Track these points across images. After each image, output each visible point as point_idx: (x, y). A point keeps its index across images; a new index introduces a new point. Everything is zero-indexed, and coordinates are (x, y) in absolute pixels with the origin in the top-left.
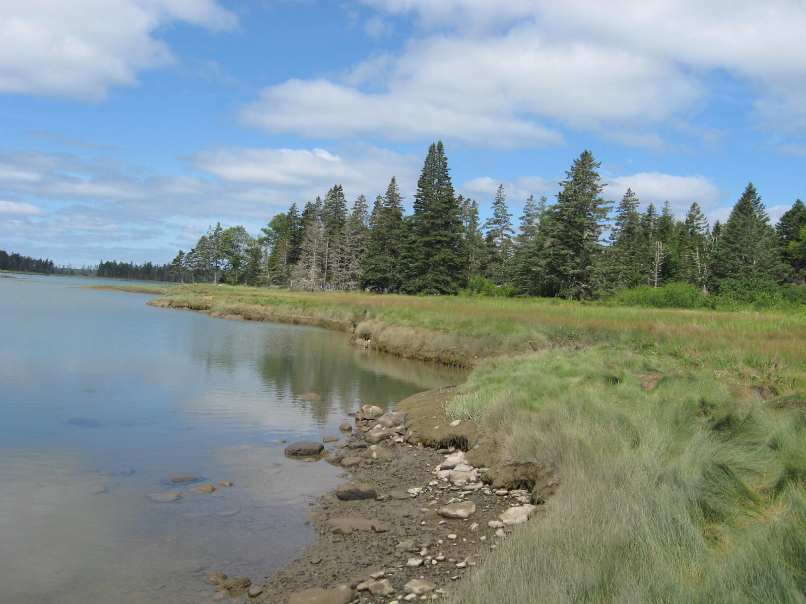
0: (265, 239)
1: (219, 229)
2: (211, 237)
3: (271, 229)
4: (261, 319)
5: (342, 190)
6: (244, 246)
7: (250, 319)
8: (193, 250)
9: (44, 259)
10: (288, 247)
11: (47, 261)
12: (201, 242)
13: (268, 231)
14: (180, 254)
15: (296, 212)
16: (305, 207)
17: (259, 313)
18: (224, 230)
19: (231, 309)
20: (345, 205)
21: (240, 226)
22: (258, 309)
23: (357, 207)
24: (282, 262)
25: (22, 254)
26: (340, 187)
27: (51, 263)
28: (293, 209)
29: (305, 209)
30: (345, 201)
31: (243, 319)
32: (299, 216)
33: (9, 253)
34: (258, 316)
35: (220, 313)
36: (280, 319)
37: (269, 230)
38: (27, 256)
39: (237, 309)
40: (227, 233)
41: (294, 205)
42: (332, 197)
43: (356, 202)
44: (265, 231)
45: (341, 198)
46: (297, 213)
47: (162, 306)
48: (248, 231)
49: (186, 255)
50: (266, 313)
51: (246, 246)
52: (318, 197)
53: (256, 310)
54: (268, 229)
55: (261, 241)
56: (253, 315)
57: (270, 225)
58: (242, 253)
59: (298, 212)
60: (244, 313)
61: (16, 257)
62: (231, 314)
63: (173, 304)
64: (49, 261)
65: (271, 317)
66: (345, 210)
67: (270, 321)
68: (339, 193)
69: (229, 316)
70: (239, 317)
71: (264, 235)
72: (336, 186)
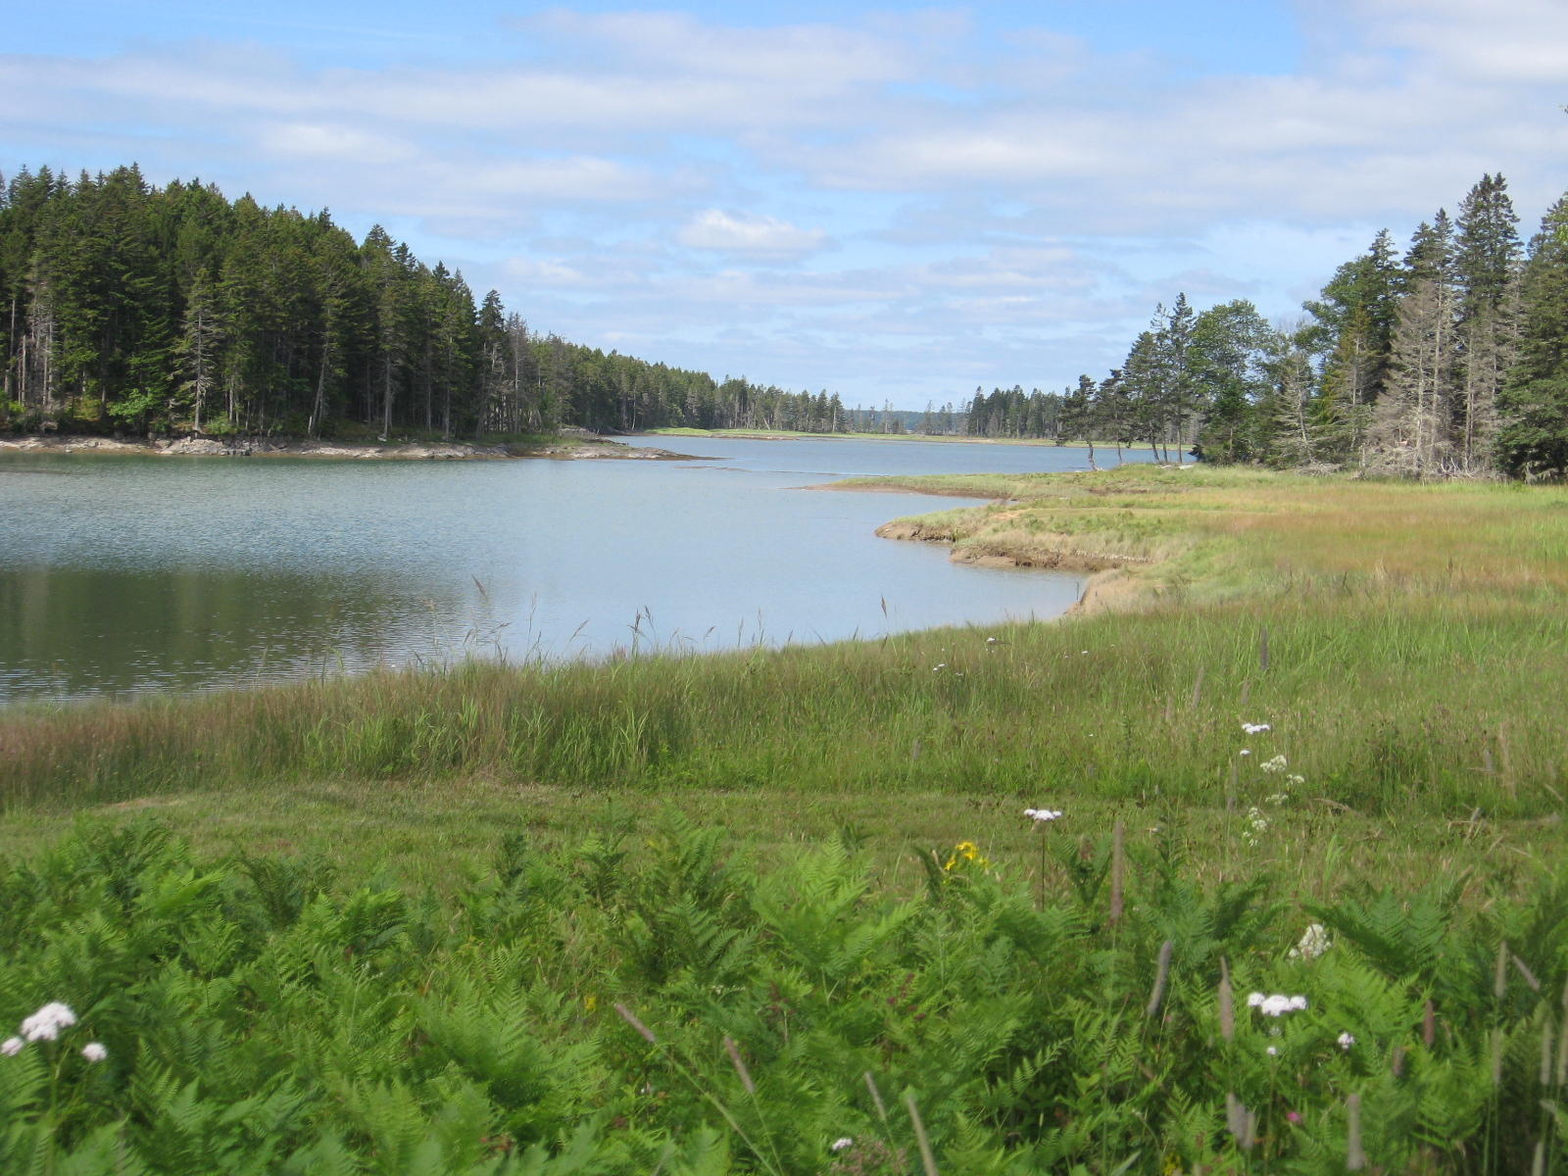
0: (1314, 332)
1: (1183, 311)
2: (1161, 337)
3: (1331, 303)
4: (1052, 564)
5: (1504, 188)
6: (1254, 355)
7: (1028, 565)
8: (1114, 373)
9: (814, 392)
10: (1360, 356)
11: (823, 397)
12: (1138, 348)
13: (1322, 310)
14: (1082, 385)
15: (1389, 254)
16: (1414, 240)
17: (1046, 551)
18: (1196, 314)
19: (991, 544)
20: (1512, 229)
21: (1241, 299)
22: (1047, 544)
23: (1548, 233)
24: (1347, 399)
25: (753, 380)
26: (1500, 180)
27: (836, 402)
28: (1379, 248)
29: (1414, 245)
30: (1514, 219)
31: (1013, 565)
32: (1398, 265)
33: (720, 381)
34: (1045, 558)
35: (967, 554)
36: (1086, 565)
37: (1326, 307)
38: (767, 386)
39: (1003, 543)
40: (1206, 322)
41: (1383, 234)
42: (1477, 208)
43: (1545, 220)
44: (1314, 309)
45: (1503, 211)
46: (1390, 258)
47: (899, 538)
48: (1261, 312)
49: (1097, 387)
50: (1063, 551)
51: (1262, 354)
52: (1442, 210)
53: (1042, 544)
54: (1322, 303)
55: (1305, 340)
56: (1034, 556)
57: (1328, 292)
58: (1251, 374)
59: (1396, 253)
60: (1015, 551)
61: (741, 391)
62: (990, 554)
63: (923, 532)
64: (829, 397)
65: (1070, 560)
66: (1514, 245)
67: (1071, 568)
68: (1497, 197)
69: (985, 559)
70: (1005, 560)
71: (1313, 322)
72: (1487, 177)
